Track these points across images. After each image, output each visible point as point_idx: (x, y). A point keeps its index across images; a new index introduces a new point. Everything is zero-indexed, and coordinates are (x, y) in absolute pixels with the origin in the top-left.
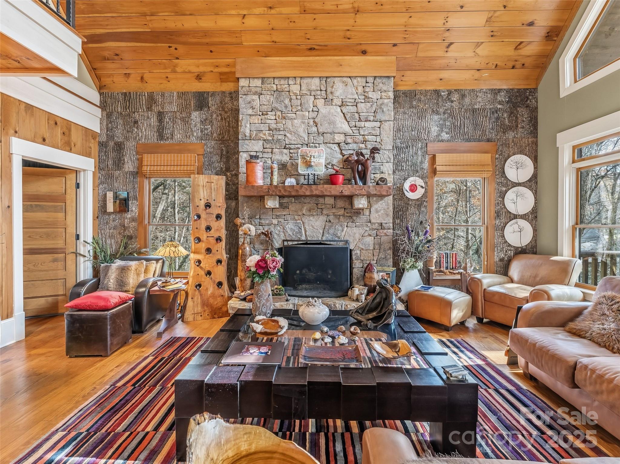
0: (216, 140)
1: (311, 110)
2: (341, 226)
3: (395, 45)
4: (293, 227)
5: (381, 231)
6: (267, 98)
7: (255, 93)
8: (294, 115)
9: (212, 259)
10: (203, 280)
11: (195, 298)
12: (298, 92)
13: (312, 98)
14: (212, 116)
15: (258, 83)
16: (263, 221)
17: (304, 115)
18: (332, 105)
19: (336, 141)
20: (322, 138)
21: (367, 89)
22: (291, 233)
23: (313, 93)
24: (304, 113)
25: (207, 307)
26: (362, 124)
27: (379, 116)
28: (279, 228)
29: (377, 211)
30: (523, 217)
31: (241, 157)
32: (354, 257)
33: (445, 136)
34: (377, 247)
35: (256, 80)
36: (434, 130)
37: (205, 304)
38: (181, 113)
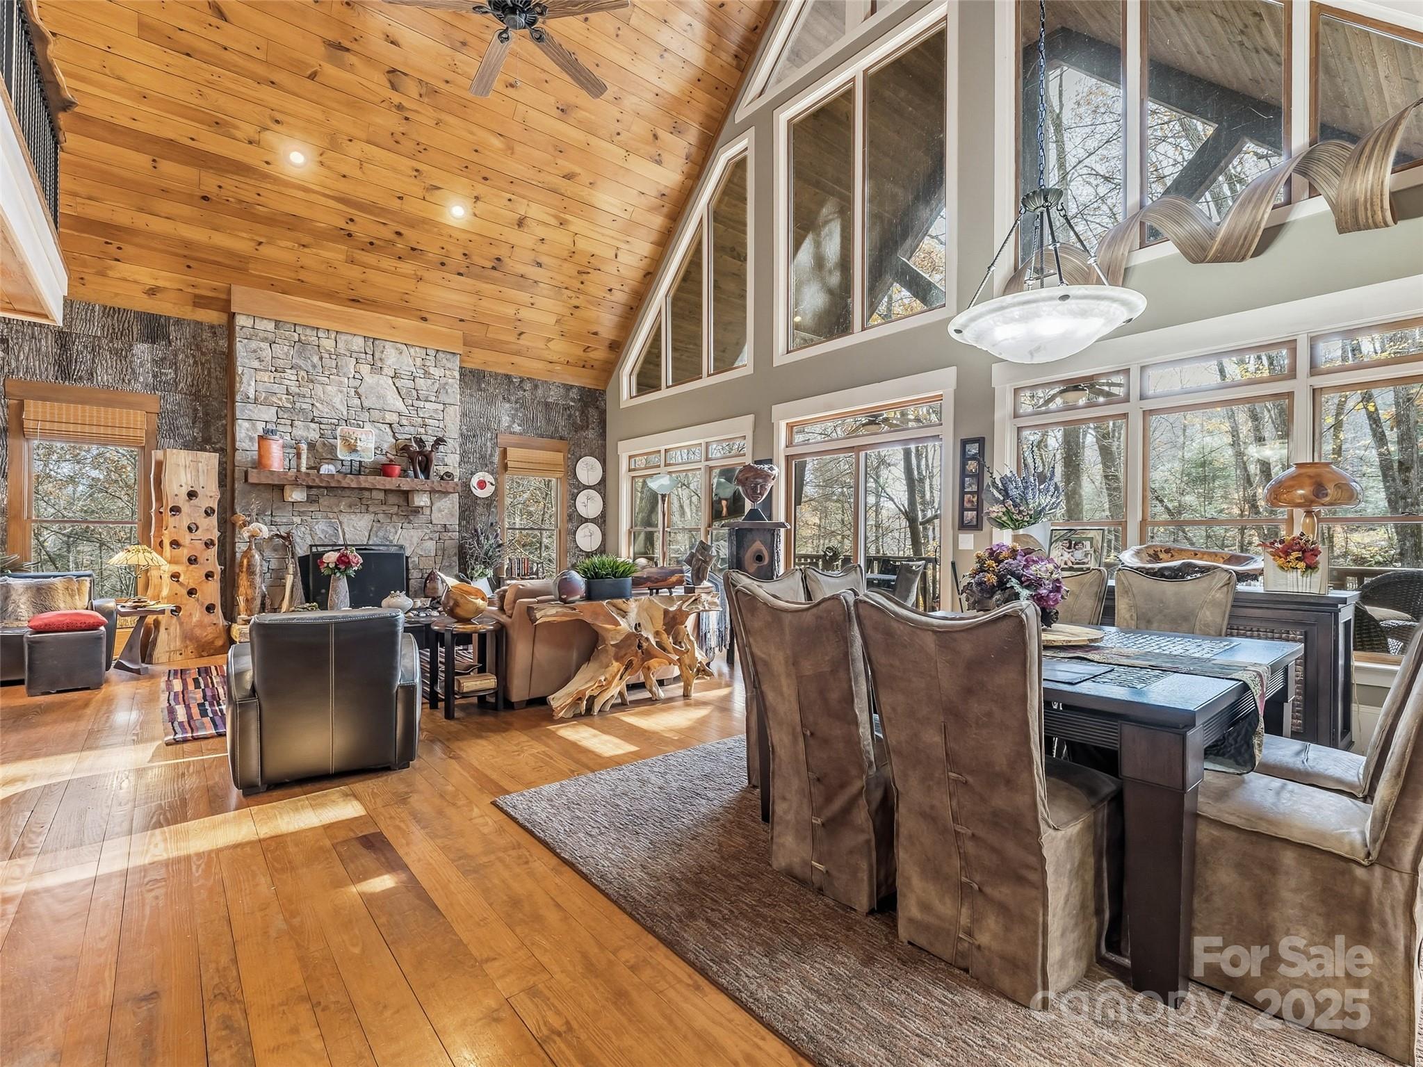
0: (185, 394)
1: (351, 376)
2: (394, 527)
4: (325, 528)
5: (445, 534)
6: (281, 350)
7: (264, 340)
8: (326, 379)
9: (198, 572)
10: (185, 602)
11: (172, 629)
12: (332, 350)
13: (353, 360)
14: (176, 355)
15: (271, 326)
16: (277, 519)
17: (341, 381)
18: (381, 374)
19: (387, 421)
20: (367, 414)
21: (427, 363)
22: (322, 536)
23: (354, 355)
24: (342, 379)
25: (191, 640)
26: (421, 404)
27: (443, 398)
28: (303, 529)
29: (440, 510)
30: (593, 521)
31: (240, 426)
32: (411, 565)
33: (517, 428)
34: (440, 553)
36: (506, 421)
37: (187, 637)
38: (111, 341)
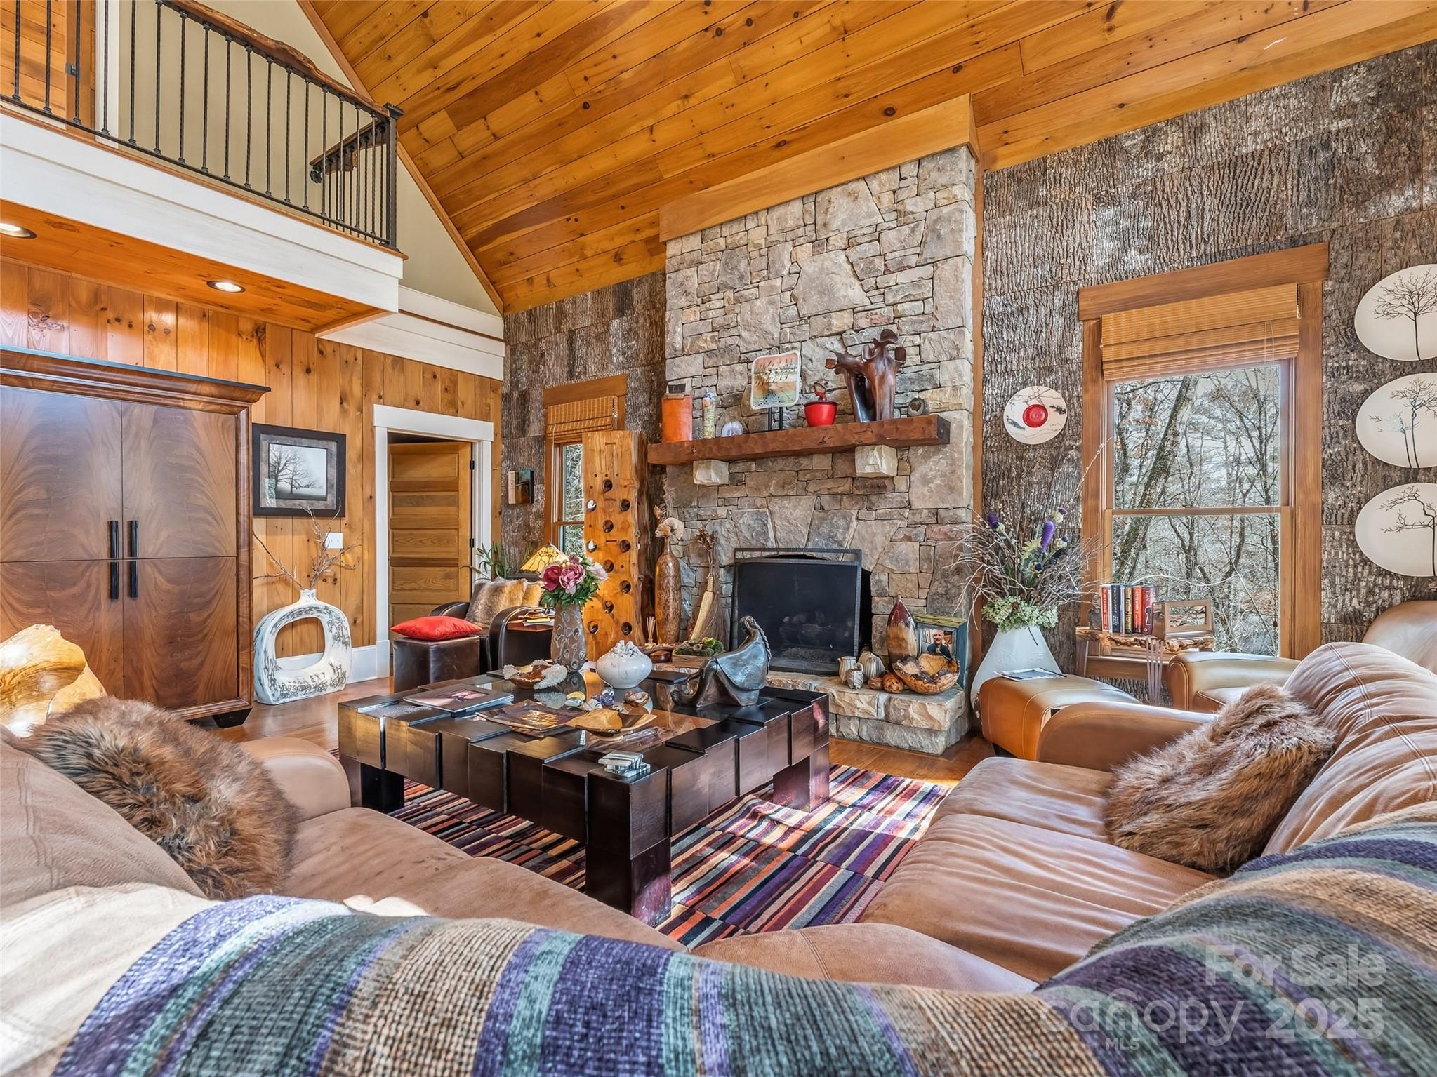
1: (785, 272)
2: (844, 517)
3: (957, 69)
4: (752, 523)
5: (936, 528)
6: (709, 268)
7: (691, 264)
8: (754, 291)
9: (614, 581)
10: (600, 617)
12: (763, 242)
13: (789, 246)
14: (637, 322)
15: (696, 241)
16: (702, 512)
17: (772, 287)
18: (828, 251)
19: (835, 330)
20: (806, 327)
21: (902, 195)
22: (748, 535)
23: (790, 235)
24: (773, 282)
26: (891, 279)
28: (728, 525)
29: (926, 481)
32: (873, 589)
34: (926, 566)
35: (692, 238)
38: (597, 327)
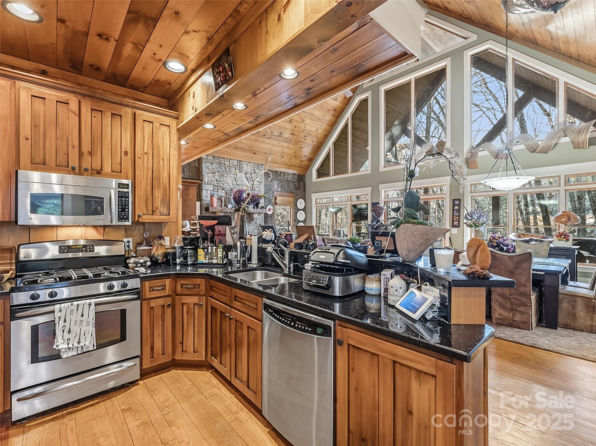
3: (265, 153)
6: (215, 166)
8: (227, 175)
12: (228, 165)
15: (212, 158)
17: (231, 176)
18: (242, 173)
20: (238, 187)
21: (255, 168)
23: (235, 167)
29: (259, 219)
30: (302, 222)
31: (204, 192)
33: (279, 190)
35: (210, 157)
36: (276, 186)
